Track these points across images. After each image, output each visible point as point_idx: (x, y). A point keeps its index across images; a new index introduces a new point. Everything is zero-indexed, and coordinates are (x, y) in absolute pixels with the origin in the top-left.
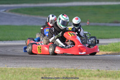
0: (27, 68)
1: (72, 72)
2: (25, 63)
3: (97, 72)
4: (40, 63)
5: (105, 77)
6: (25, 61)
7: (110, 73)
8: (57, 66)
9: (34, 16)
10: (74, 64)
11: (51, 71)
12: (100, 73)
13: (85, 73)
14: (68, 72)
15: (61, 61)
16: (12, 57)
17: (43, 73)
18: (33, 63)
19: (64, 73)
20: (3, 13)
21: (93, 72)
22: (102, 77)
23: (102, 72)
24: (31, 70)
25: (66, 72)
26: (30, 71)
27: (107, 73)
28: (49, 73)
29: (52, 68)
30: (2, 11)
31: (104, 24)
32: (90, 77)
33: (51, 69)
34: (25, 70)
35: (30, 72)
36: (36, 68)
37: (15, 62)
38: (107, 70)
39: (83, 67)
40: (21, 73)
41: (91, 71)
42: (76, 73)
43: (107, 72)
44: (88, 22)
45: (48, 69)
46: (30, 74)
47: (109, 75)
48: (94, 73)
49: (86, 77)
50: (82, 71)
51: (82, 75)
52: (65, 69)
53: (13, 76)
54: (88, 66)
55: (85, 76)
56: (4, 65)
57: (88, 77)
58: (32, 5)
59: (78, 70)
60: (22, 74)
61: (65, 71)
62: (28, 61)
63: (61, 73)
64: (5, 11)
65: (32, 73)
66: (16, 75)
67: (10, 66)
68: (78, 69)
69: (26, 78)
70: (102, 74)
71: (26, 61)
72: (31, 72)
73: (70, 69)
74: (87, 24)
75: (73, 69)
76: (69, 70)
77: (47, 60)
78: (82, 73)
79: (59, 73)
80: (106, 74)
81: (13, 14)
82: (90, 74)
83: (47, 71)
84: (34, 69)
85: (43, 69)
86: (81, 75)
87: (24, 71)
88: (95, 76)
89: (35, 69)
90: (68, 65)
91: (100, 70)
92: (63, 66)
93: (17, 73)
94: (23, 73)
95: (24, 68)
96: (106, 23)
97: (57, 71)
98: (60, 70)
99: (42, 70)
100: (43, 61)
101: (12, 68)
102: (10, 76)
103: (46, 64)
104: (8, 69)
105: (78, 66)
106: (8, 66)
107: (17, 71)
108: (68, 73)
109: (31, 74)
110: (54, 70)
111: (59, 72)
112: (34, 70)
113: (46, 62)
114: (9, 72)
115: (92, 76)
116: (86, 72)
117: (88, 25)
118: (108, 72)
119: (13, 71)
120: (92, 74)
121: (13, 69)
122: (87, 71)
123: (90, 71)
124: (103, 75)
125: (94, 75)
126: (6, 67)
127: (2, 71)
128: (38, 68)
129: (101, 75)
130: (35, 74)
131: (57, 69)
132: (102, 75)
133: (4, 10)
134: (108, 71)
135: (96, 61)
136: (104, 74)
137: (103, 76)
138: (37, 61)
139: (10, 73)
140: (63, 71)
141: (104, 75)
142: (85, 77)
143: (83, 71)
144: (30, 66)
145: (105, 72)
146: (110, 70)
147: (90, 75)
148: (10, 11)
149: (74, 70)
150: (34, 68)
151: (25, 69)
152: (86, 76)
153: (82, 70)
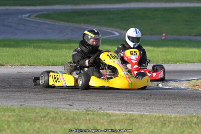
20: (26, 20)
44: (164, 34)
64: (29, 16)
74: (163, 38)
81: (42, 21)
96: (190, 35)
117: (165, 39)
133: (27, 15)
148: (36, 17)
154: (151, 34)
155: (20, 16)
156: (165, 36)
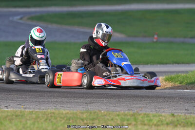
0: (57, 112)
1: (129, 117)
2: (54, 102)
3: (171, 118)
4: (78, 103)
5: (184, 126)
6: (53, 100)
7: (191, 120)
8: (105, 108)
9: (68, 27)
10: (134, 104)
11: (95, 117)
12: (175, 119)
13: (151, 120)
14: (123, 117)
15: (112, 100)
16: (32, 93)
17: (83, 120)
18: (67, 102)
19: (117, 119)
21: (164, 118)
22: (178, 126)
23: (179, 118)
24: (62, 114)
25: (120, 117)
26: (62, 116)
27: (187, 120)
28: (93, 119)
29: (97, 111)
30: (16, 18)
31: (182, 39)
32: (158, 125)
33: (96, 113)
34: (53, 115)
35: (61, 118)
36: (72, 111)
37: (37, 101)
38: (186, 114)
39: (148, 110)
40: (46, 119)
41: (161, 116)
42: (135, 120)
43: (186, 118)
44: (156, 36)
45: (91, 113)
46: (61, 121)
47: (189, 123)
48: (165, 120)
49: (153, 126)
50: (145, 116)
51: (146, 122)
52: (118, 113)
53: (34, 124)
54: (155, 107)
55: (151, 123)
56: (18, 106)
57: (155, 125)
58: (65, 9)
59: (140, 115)
60: (48, 120)
61: (118, 115)
62: (59, 100)
63: (112, 119)
64: (21, 19)
65: (65, 119)
66: (38, 122)
67: (29, 108)
68: (140, 112)
69: (55, 127)
70: (178, 120)
71: (56, 100)
72: (63, 118)
73: (126, 112)
74: (155, 40)
75: (131, 113)
76: (125, 115)
77: (89, 98)
78: (146, 119)
79: (108, 119)
80: (184, 121)
82: (159, 121)
83: (89, 115)
84: (68, 113)
85: (82, 113)
86: (144, 122)
87: (51, 116)
88: (167, 124)
89: (70, 113)
90: (124, 106)
91: (176, 114)
92: (115, 108)
93: (41, 119)
94: (50, 120)
95: (52, 111)
96: (185, 37)
97: (105, 115)
98: (110, 114)
99: (81, 115)
100: (82, 100)
101: (32, 112)
102: (28, 125)
103: (86, 105)
104: (26, 113)
105: (140, 107)
106: (25, 108)
107: (40, 115)
108: (122, 120)
109: (63, 121)
110: (100, 115)
111: (108, 117)
112: (67, 115)
113: (88, 101)
114: (28, 118)
115: (163, 124)
116: (152, 118)
117: (156, 42)
118: (188, 118)
119: (34, 116)
120: (162, 121)
121: (34, 112)
122: (154, 116)
123: (159, 116)
124: (180, 123)
125: (165, 123)
126: (23, 110)
127: (16, 116)
128: (75, 112)
129: (176, 123)
130: (69, 120)
131: (105, 113)
132: (178, 123)
133: (19, 17)
134: (188, 115)
135: (169, 100)
136: (182, 120)
137: (180, 125)
138: (73, 100)
139: (29, 120)
140: (116, 116)
141: (182, 122)
142: (151, 126)
143: (148, 115)
144: (61, 108)
145: (184, 117)
146: (192, 115)
147: (159, 123)
148: (29, 19)
149: (132, 115)
150: (68, 111)
151: (53, 113)
152: (153, 124)
153: (145, 114)
154: (144, 37)
155: (11, 19)
156: (157, 38)
